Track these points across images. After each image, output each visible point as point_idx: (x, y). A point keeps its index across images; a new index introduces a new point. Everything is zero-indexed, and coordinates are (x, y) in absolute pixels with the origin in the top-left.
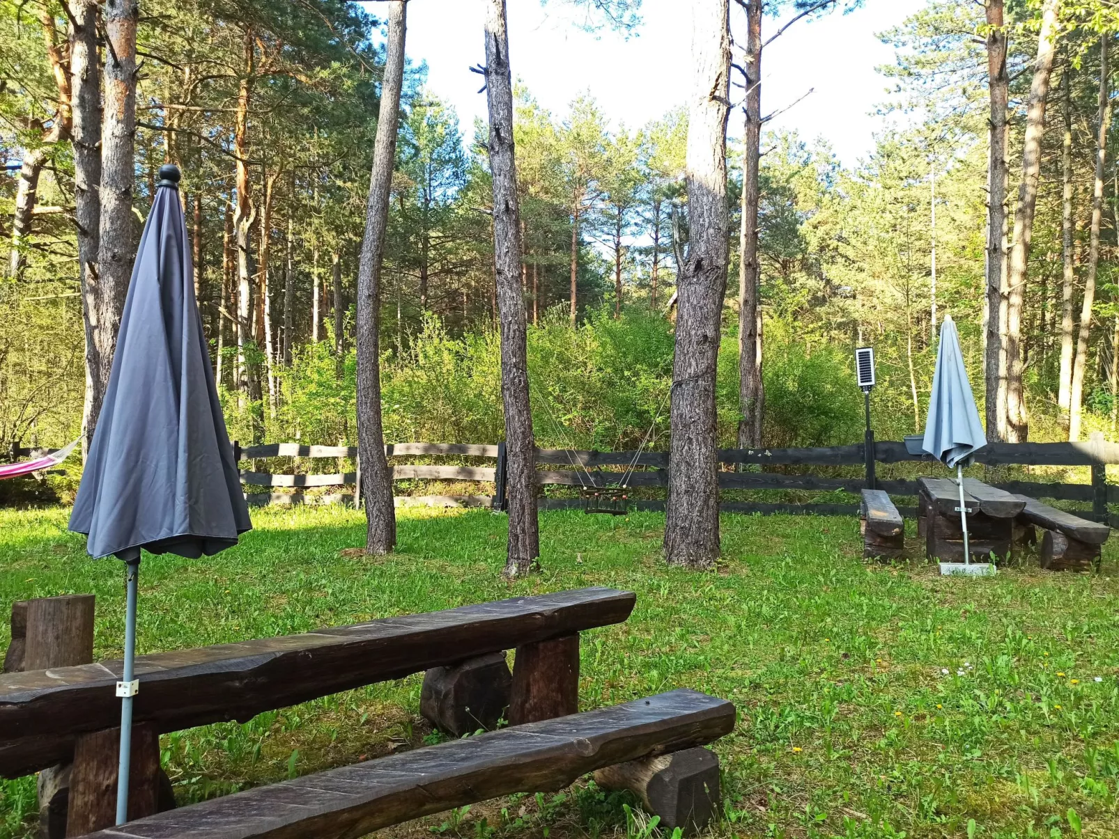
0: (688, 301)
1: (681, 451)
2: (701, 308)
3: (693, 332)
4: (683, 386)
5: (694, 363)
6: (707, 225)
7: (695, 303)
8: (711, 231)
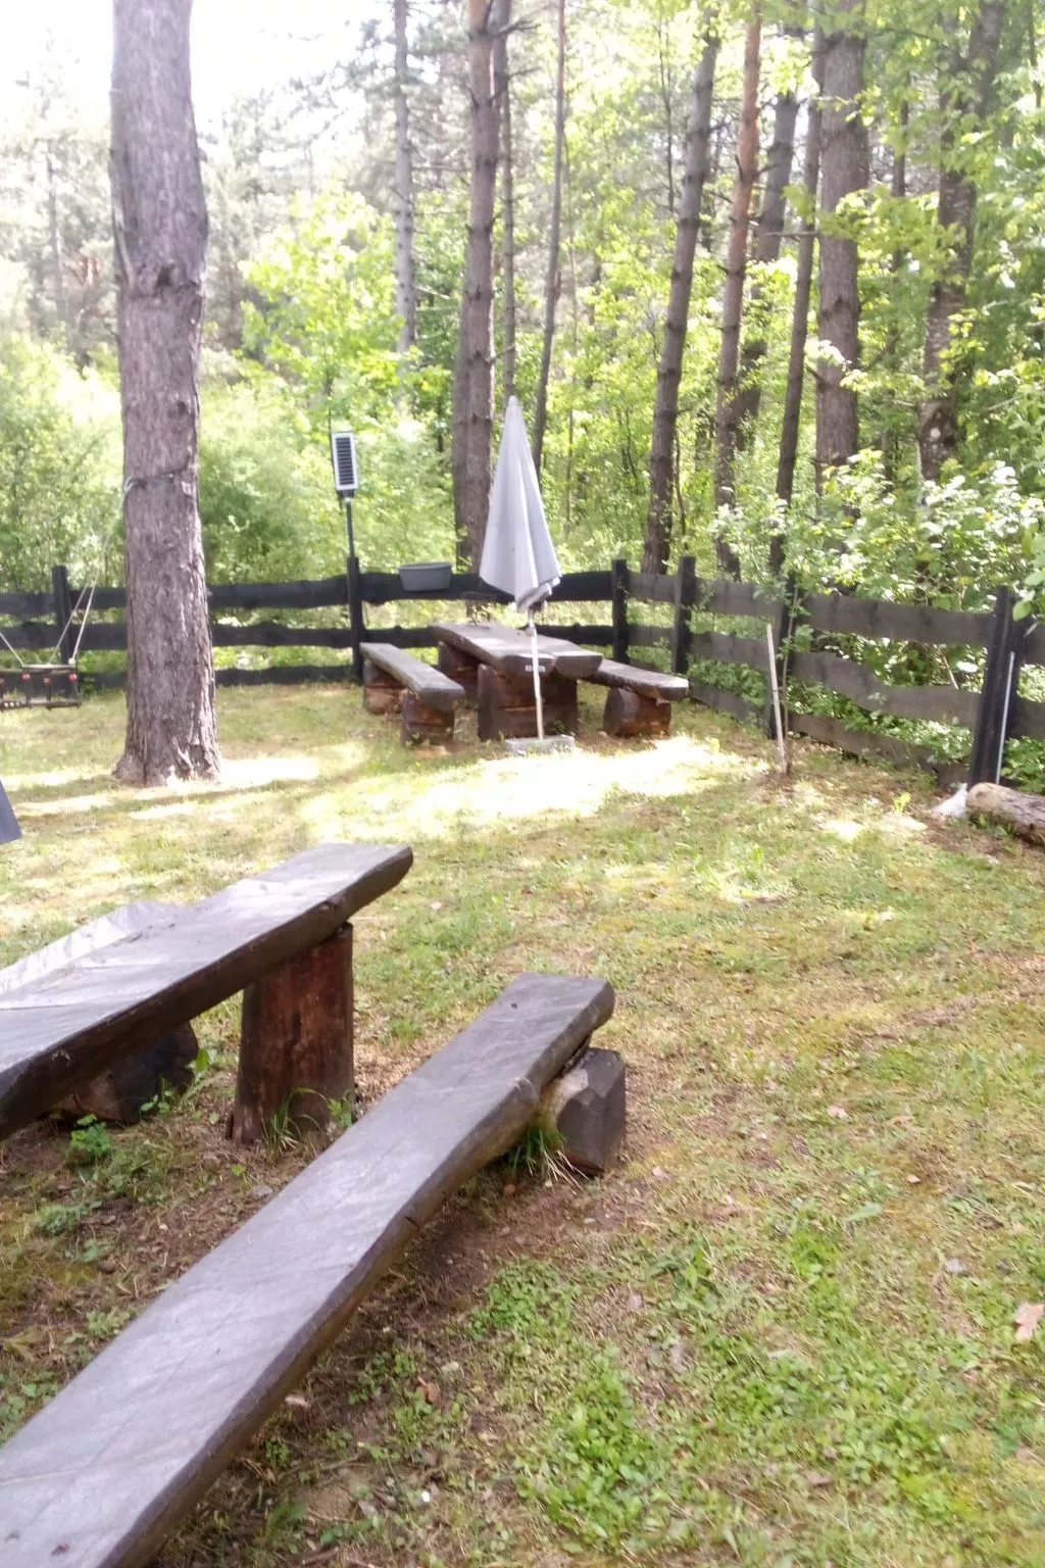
0: (148, 338)
1: (154, 597)
2: (171, 354)
3: (160, 395)
4: (149, 487)
5: (164, 449)
6: (172, 204)
7: (160, 343)
8: (180, 216)
